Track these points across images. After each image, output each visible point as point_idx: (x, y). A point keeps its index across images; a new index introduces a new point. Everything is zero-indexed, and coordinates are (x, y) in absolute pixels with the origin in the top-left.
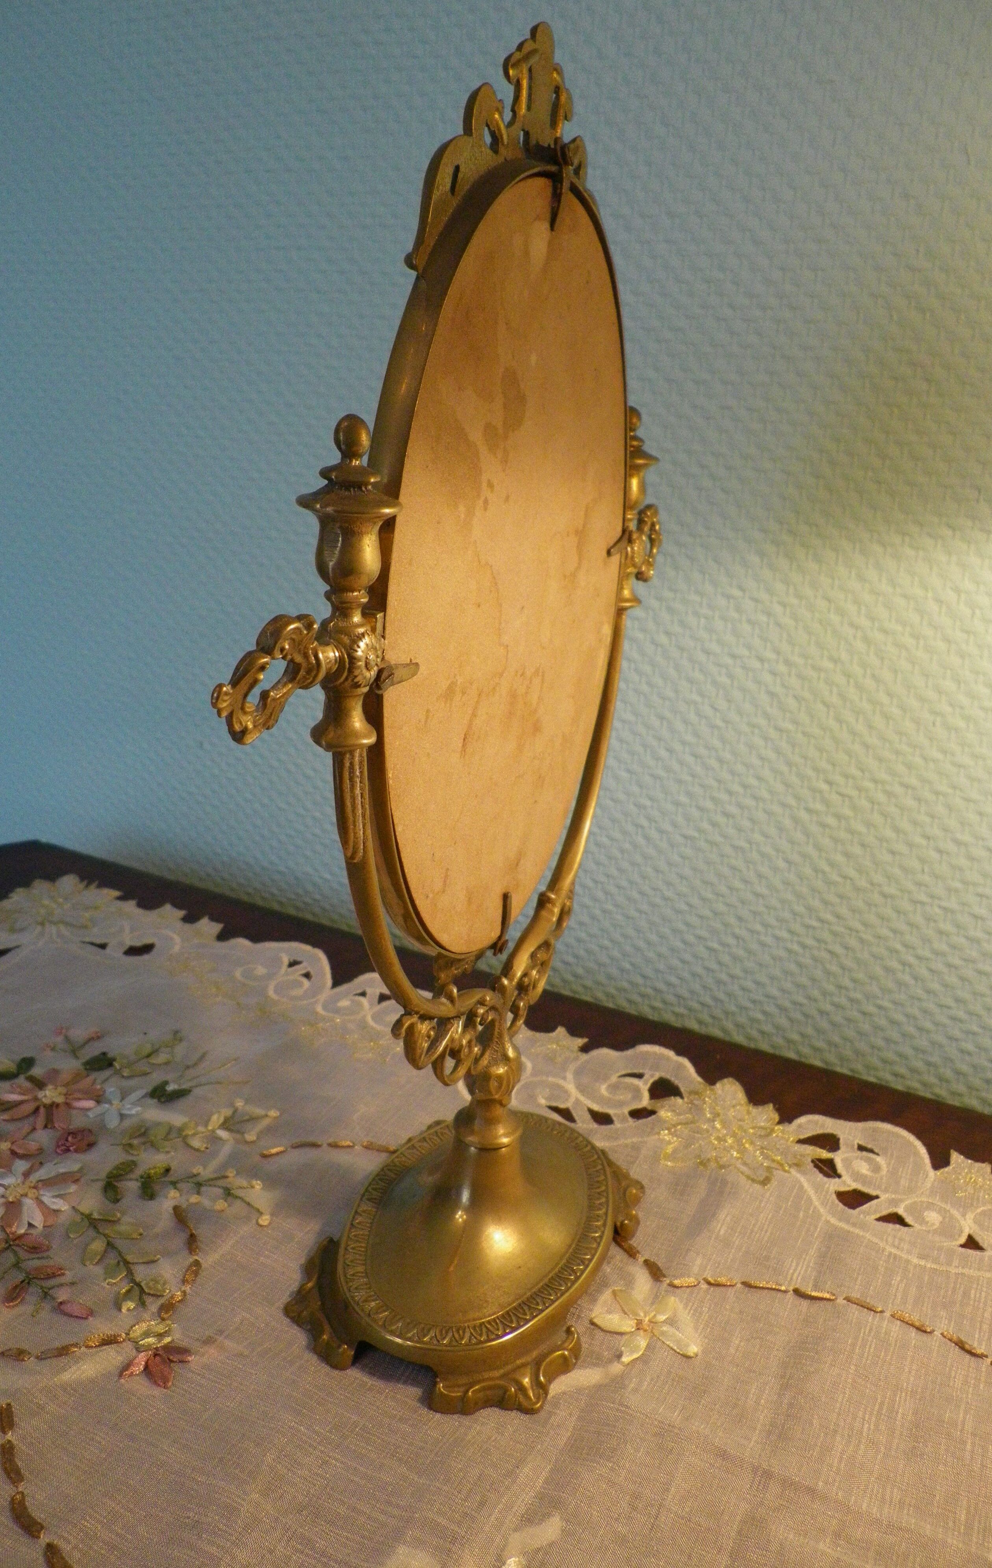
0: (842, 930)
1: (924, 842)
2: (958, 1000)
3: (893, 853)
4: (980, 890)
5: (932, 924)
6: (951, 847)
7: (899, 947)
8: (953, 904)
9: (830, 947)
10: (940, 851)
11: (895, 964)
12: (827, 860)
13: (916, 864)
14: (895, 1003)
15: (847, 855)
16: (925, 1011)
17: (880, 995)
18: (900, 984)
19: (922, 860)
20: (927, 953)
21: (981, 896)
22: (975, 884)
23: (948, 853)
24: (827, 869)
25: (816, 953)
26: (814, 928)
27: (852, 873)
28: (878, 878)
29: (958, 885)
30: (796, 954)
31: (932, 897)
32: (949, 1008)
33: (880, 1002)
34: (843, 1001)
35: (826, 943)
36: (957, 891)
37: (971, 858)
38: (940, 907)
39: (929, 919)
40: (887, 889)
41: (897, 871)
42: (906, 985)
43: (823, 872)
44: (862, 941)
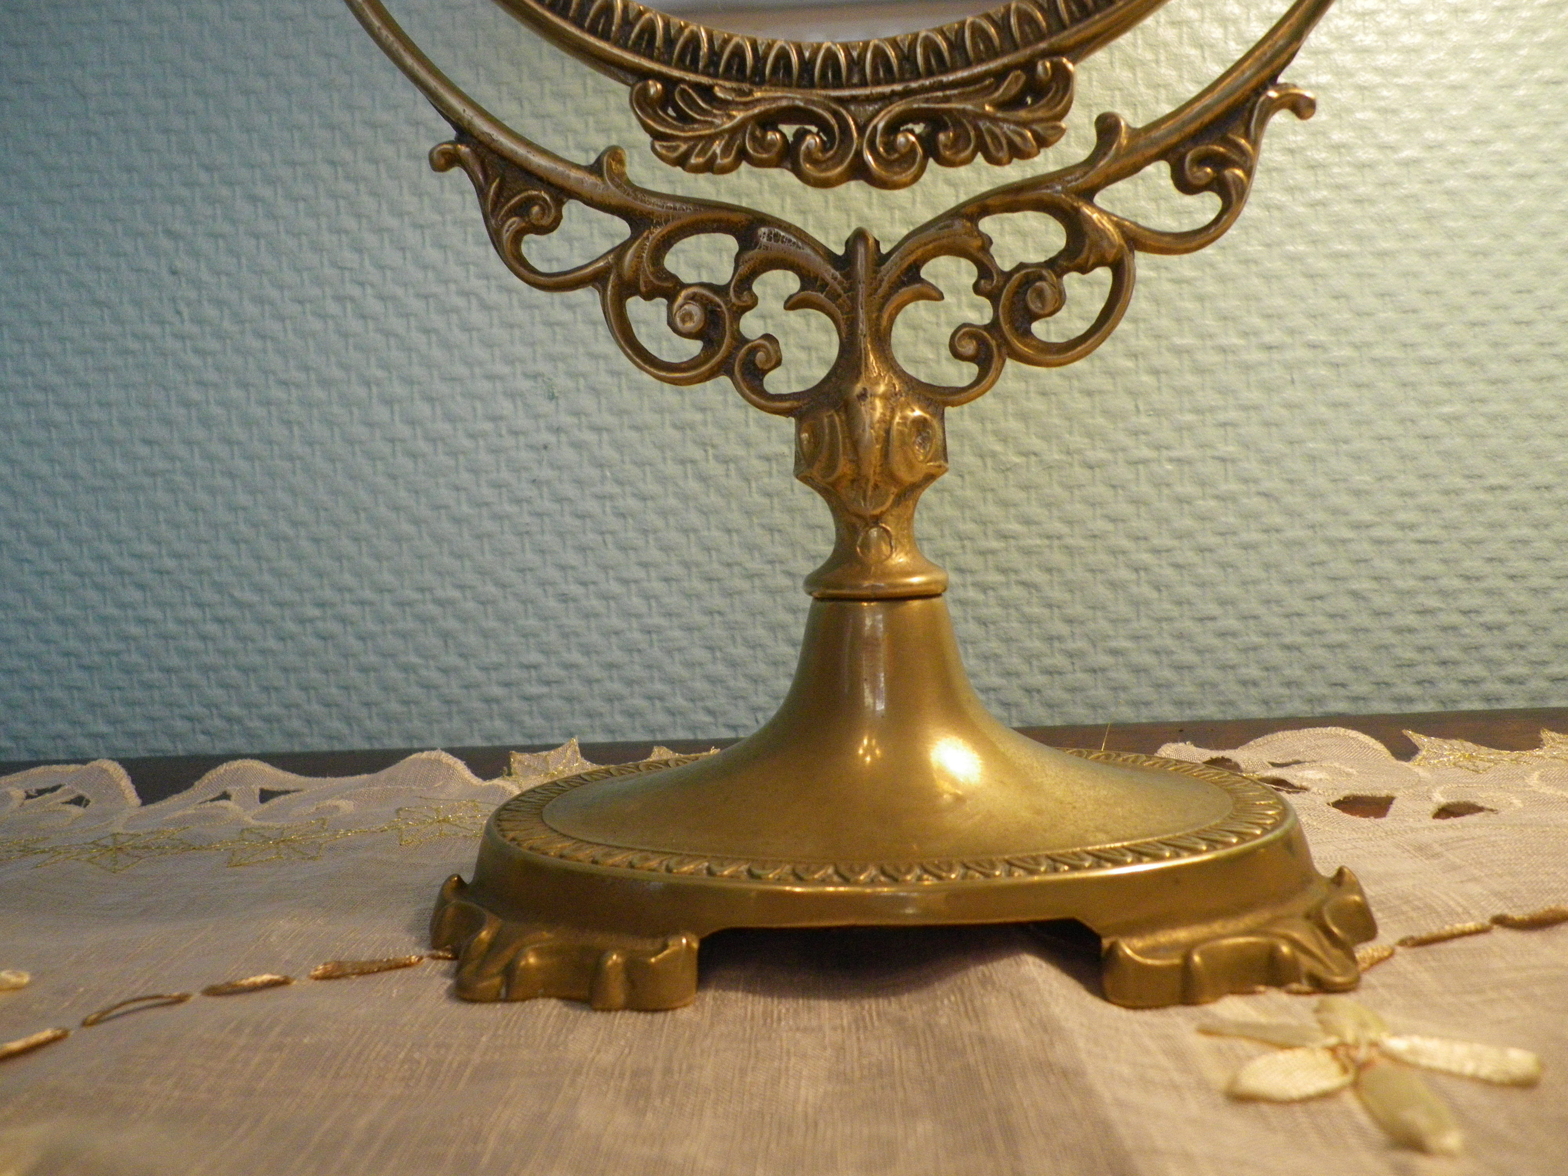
0: (1038, 542)
1: (1130, 364)
2: (1223, 602)
3: (1089, 393)
4: (1222, 417)
5: (1166, 491)
6: (1169, 360)
7: (1125, 543)
8: (1189, 451)
9: (1024, 577)
10: (1155, 372)
11: (1124, 574)
12: (996, 433)
13: (1126, 403)
14: (1136, 638)
15: (1024, 416)
16: (1180, 636)
17: (1111, 633)
18: (1136, 603)
19: (1133, 394)
20: (1167, 541)
21: (1224, 425)
22: (1212, 410)
23: (1166, 372)
24: (998, 448)
25: (1004, 593)
26: (993, 552)
27: (1037, 444)
28: (1077, 441)
29: (1189, 417)
30: (975, 604)
31: (1158, 448)
32: (1213, 619)
33: (1113, 644)
34: (1060, 661)
35: (1016, 572)
36: (1190, 428)
37: (1200, 370)
38: (1171, 460)
39: (1159, 484)
40: (1093, 455)
41: (1100, 420)
42: (1147, 603)
43: (994, 455)
44: (1070, 551)
